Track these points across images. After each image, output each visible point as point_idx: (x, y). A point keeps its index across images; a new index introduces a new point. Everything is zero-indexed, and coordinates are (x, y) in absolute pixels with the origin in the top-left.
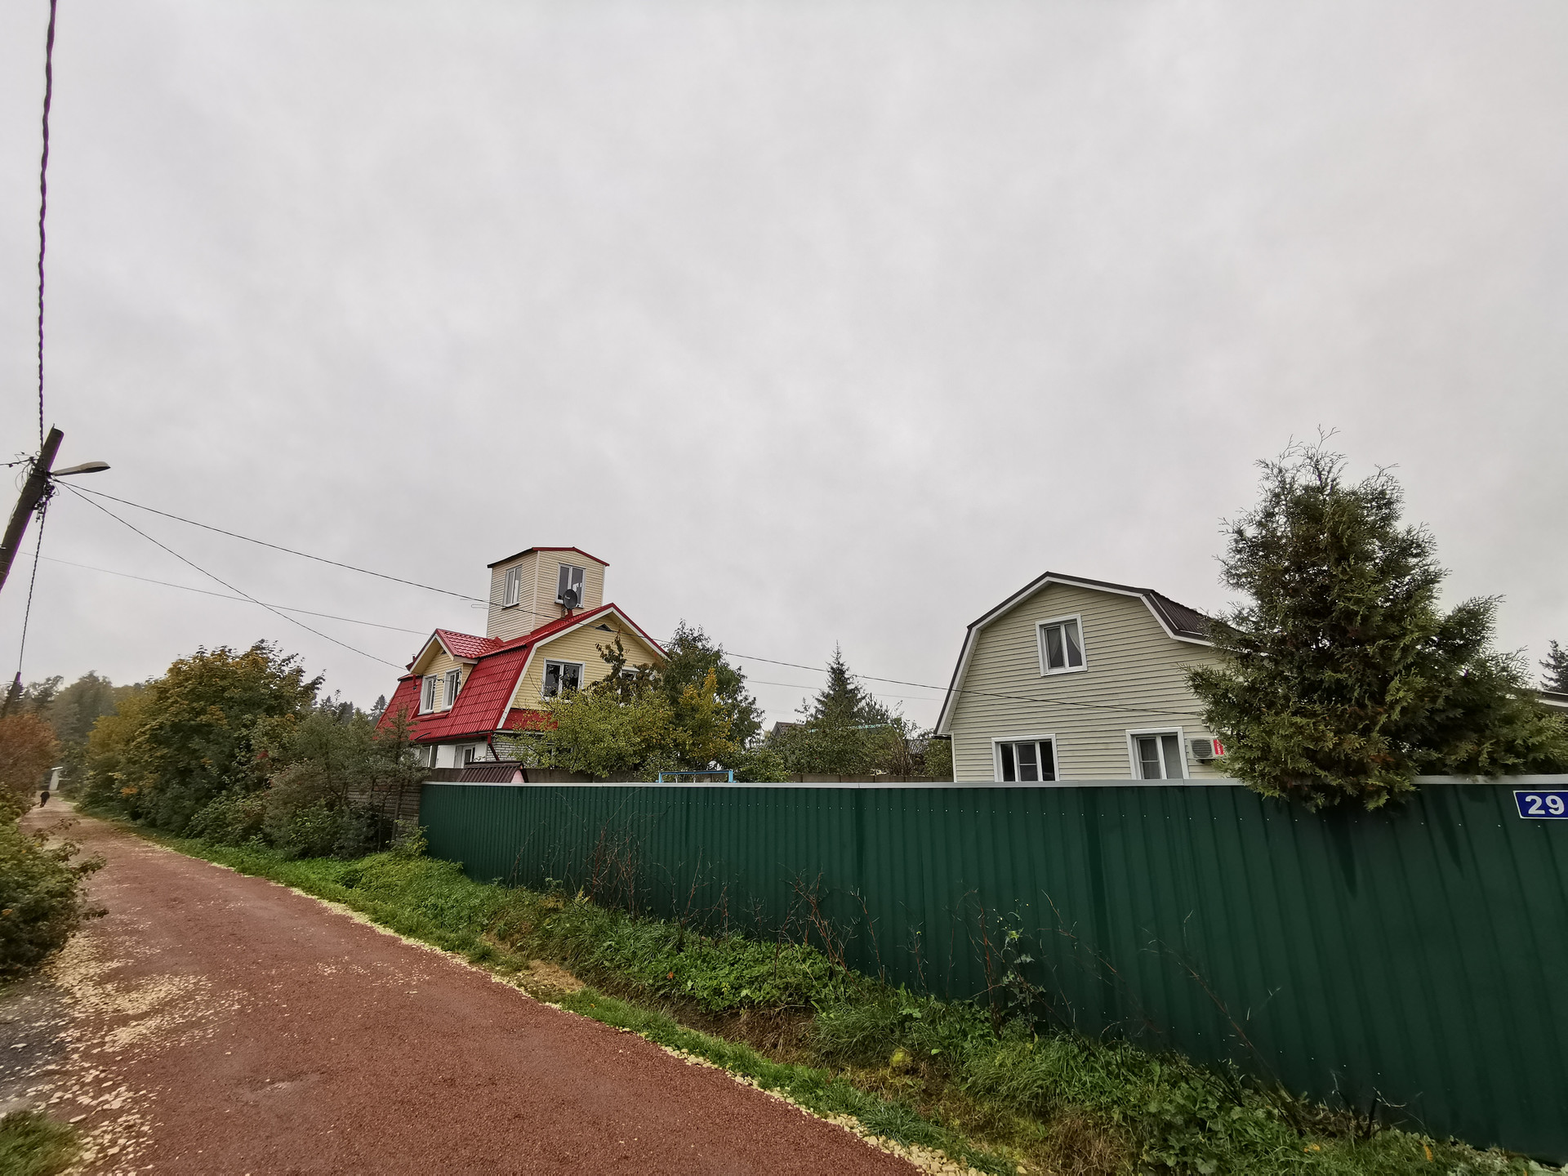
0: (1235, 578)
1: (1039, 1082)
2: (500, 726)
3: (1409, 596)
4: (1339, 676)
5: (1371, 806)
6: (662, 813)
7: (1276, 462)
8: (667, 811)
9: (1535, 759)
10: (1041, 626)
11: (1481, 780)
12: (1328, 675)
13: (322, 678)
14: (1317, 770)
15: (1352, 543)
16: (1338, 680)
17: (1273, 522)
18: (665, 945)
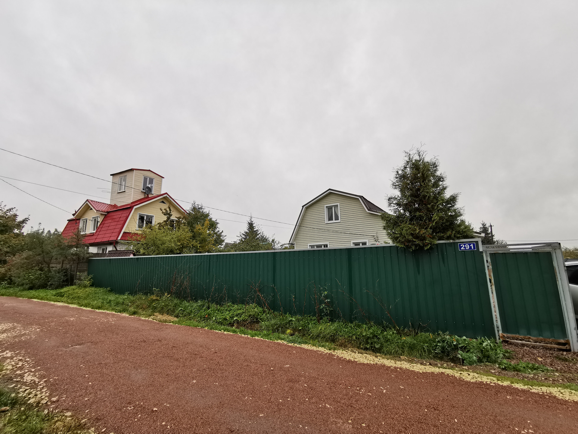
0: (395, 186)
1: (332, 332)
2: (119, 238)
3: (439, 192)
4: (421, 214)
5: (426, 248)
6: (199, 264)
7: (408, 152)
8: (201, 264)
9: (464, 235)
10: (326, 207)
11: (451, 241)
12: (418, 214)
13: (28, 219)
14: (413, 239)
15: (427, 176)
16: (420, 215)
17: (406, 170)
18: (203, 307)
